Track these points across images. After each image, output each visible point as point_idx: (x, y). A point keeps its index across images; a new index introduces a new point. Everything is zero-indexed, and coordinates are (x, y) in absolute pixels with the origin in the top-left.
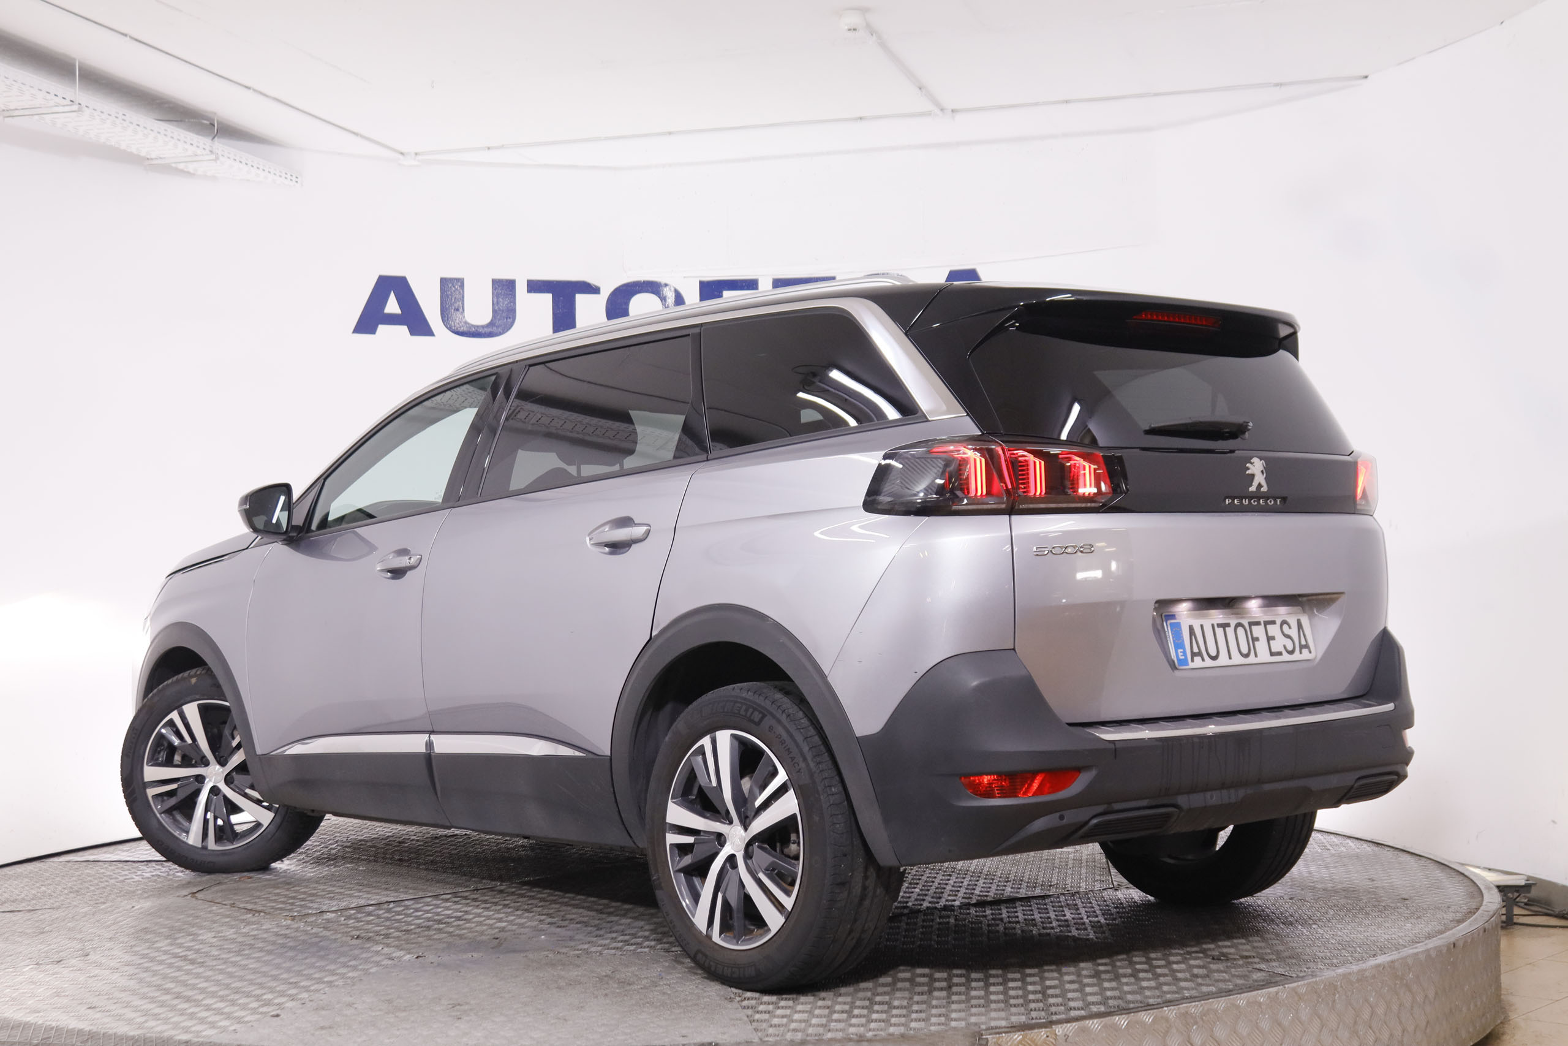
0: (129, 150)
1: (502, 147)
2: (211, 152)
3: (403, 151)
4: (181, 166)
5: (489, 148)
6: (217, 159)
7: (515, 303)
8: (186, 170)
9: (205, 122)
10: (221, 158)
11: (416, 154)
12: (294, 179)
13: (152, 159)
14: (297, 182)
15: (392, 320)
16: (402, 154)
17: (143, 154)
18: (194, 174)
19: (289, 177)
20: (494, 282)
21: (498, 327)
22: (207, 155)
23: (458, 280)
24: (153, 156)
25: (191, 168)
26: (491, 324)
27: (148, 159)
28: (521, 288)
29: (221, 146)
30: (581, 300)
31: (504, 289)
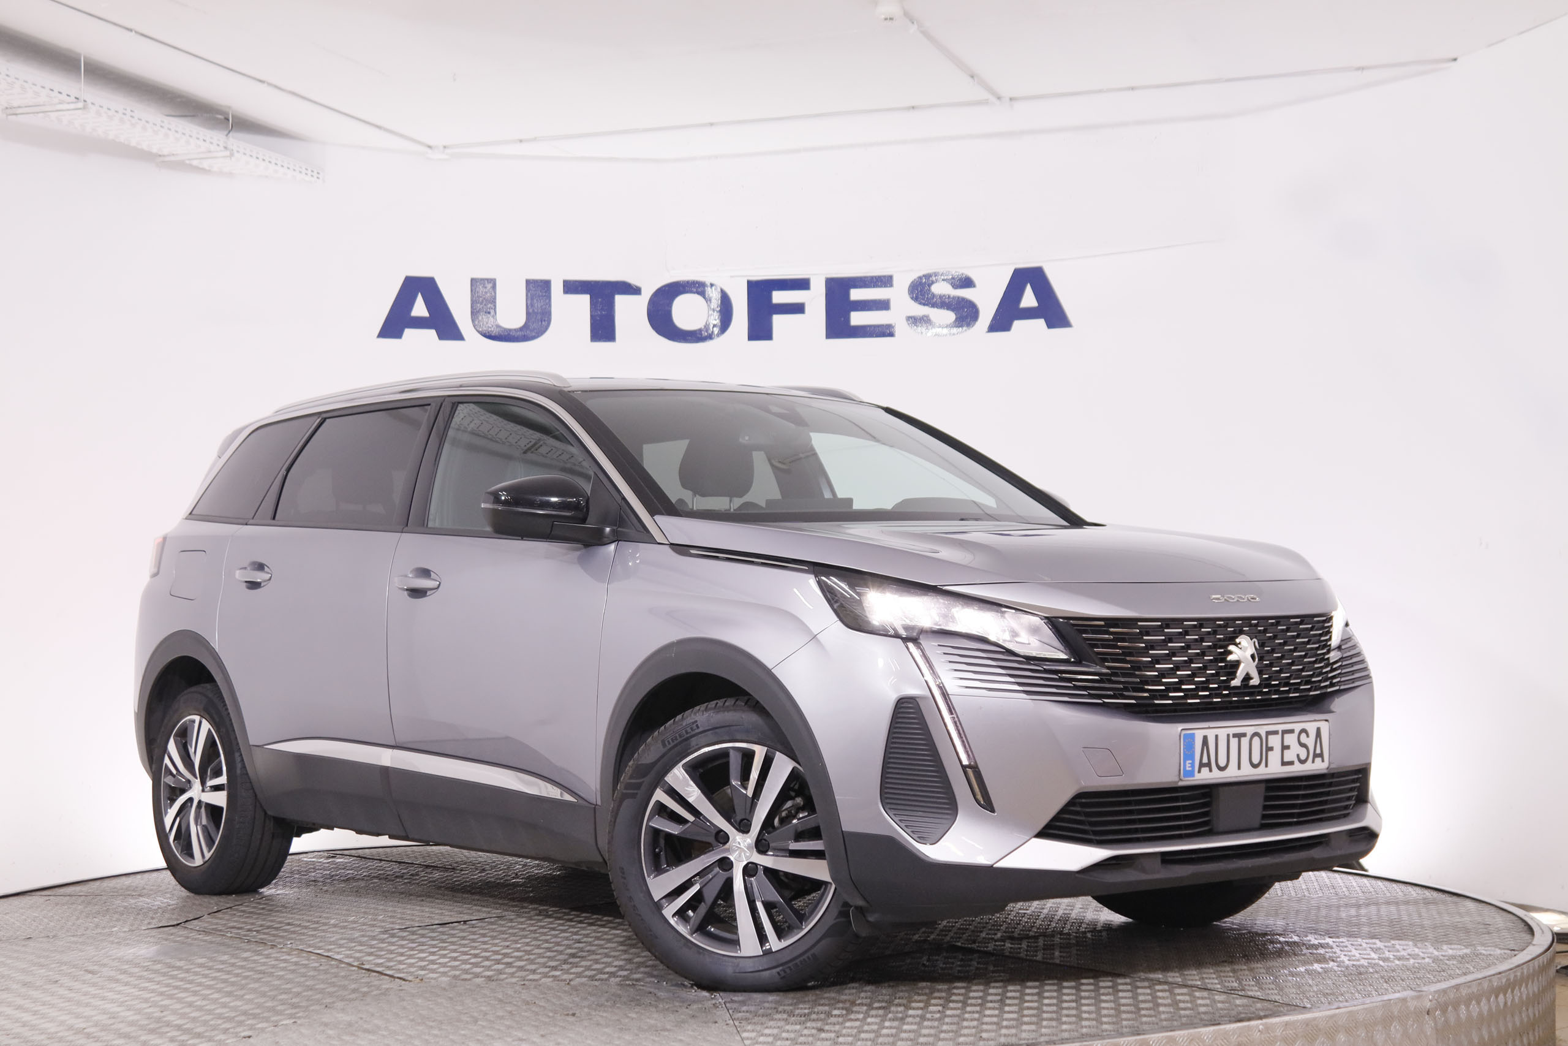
0: (139, 147)
1: (535, 139)
2: (226, 148)
3: (431, 144)
4: (195, 163)
5: (521, 141)
6: (232, 155)
7: (550, 306)
8: (201, 166)
9: (220, 117)
10: (236, 155)
11: (445, 147)
12: (315, 174)
13: (164, 156)
14: (318, 178)
15: (419, 323)
16: (430, 147)
17: (154, 150)
18: (209, 171)
19: (309, 172)
20: (528, 282)
21: (532, 331)
22: (221, 151)
23: (490, 281)
24: (165, 152)
25: (205, 164)
26: (525, 326)
27: (160, 156)
28: (557, 289)
29: (238, 141)
30: (621, 301)
31: (538, 290)
